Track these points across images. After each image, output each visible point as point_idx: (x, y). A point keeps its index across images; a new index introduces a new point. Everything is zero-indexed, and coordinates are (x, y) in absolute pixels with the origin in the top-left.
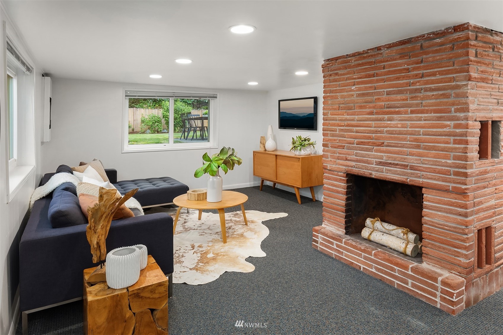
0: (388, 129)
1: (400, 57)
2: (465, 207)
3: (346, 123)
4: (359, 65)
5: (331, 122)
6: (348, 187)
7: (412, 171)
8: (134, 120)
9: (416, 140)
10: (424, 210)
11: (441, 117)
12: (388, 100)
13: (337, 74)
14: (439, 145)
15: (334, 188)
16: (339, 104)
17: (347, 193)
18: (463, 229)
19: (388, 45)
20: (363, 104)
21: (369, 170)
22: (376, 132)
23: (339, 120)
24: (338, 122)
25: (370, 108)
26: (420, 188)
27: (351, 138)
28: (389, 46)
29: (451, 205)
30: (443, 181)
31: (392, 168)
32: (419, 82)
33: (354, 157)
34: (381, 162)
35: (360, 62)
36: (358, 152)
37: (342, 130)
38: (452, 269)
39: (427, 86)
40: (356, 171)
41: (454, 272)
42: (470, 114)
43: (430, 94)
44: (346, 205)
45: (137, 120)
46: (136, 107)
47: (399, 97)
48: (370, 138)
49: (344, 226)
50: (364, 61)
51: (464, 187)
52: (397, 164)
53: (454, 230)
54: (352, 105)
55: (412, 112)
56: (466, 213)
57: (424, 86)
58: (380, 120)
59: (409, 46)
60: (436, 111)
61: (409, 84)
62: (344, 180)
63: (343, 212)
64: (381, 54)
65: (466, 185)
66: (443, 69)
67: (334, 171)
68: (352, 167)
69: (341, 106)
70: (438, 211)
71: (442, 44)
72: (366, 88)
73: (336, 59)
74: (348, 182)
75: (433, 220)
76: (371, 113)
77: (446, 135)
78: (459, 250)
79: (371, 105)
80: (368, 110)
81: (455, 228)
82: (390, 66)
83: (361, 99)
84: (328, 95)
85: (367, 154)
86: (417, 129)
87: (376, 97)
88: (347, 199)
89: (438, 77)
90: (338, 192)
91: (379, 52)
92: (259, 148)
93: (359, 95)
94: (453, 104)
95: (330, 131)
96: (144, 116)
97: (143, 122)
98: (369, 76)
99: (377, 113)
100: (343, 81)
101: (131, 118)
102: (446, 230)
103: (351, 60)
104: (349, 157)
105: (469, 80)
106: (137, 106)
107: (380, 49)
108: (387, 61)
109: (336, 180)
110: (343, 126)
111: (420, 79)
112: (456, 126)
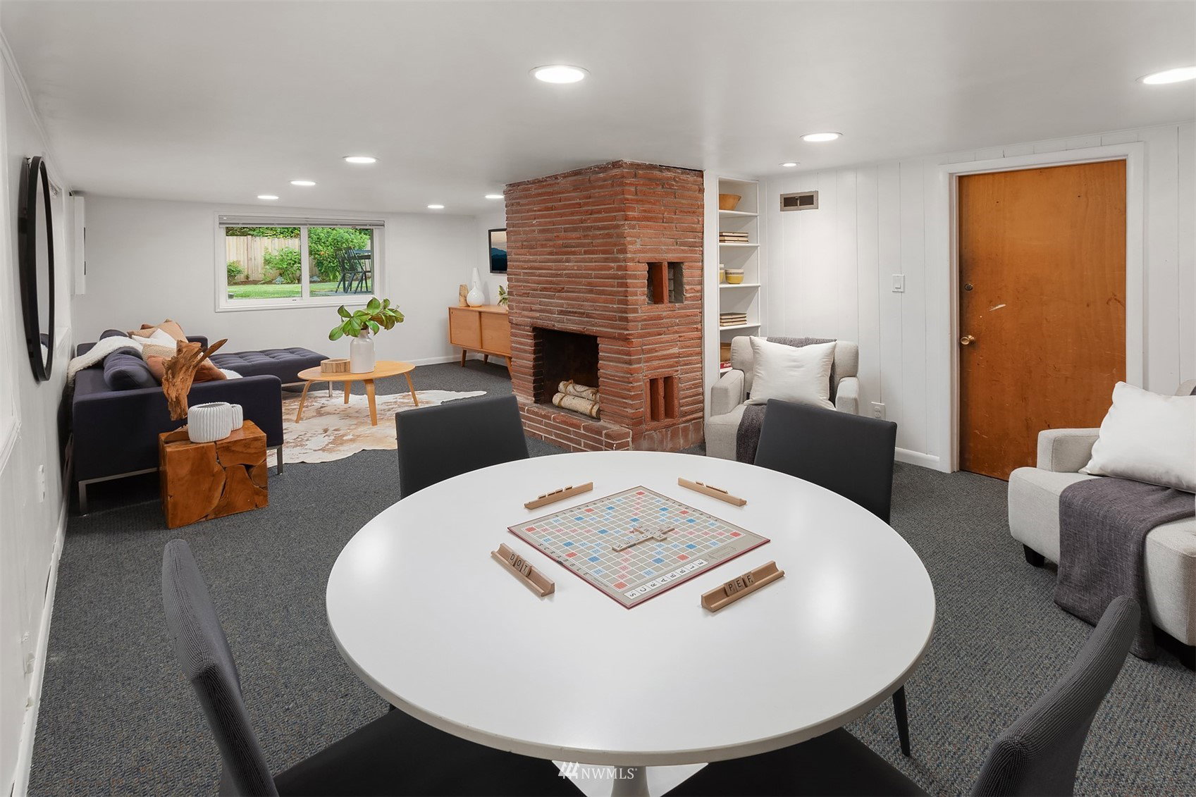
0: (567, 272)
1: (574, 189)
2: (629, 354)
3: (529, 265)
4: (540, 195)
5: (515, 264)
6: (536, 345)
7: (588, 319)
8: (249, 260)
9: (589, 284)
10: (600, 362)
11: (607, 258)
12: (566, 239)
13: (518, 204)
14: (607, 289)
15: (522, 347)
16: (522, 241)
17: (535, 352)
18: (628, 378)
19: (563, 174)
20: (544, 243)
21: (552, 321)
22: (557, 275)
23: (523, 261)
24: (522, 264)
25: (550, 246)
26: (595, 337)
27: (535, 283)
28: (565, 176)
29: (619, 354)
30: (612, 328)
31: (572, 318)
32: (589, 219)
33: (537, 307)
34: (562, 311)
35: (540, 191)
36: (542, 300)
37: (526, 273)
38: (622, 422)
39: (596, 224)
40: (540, 323)
41: (624, 425)
42: (629, 255)
43: (598, 232)
44: (534, 366)
45: (255, 259)
46: (252, 235)
47: (574, 235)
48: (551, 283)
49: (532, 393)
50: (543, 190)
51: (626, 332)
52: (576, 313)
53: (622, 379)
54: (534, 243)
55: (586, 253)
56: (630, 360)
57: (593, 224)
58: (560, 261)
59: (580, 177)
60: (604, 252)
61: (582, 221)
62: (530, 336)
63: (531, 376)
64: (558, 184)
65: (628, 330)
66: (606, 206)
67: (520, 325)
68: (536, 319)
69: (524, 243)
70: (610, 361)
71: (605, 180)
72: (546, 223)
73: (519, 184)
74: (535, 337)
75: (607, 372)
76: (551, 253)
77: (611, 278)
78: (626, 401)
79: (551, 243)
80: (548, 250)
81: (622, 377)
82: (566, 199)
83: (542, 236)
84: (511, 229)
85: (550, 302)
86: (590, 272)
87: (555, 234)
88: (535, 360)
89: (604, 215)
90: (525, 351)
91: (556, 181)
92: (456, 302)
93: (541, 231)
94: (615, 245)
95: (515, 275)
96: (270, 251)
97: (267, 262)
98: (547, 209)
99: (557, 254)
100: (524, 213)
101: (242, 256)
102: (616, 380)
103: (531, 188)
104: (534, 307)
105: (626, 220)
106: (255, 233)
107: (556, 178)
108: (563, 193)
109: (523, 336)
110: (526, 269)
111: (590, 216)
112: (619, 268)
